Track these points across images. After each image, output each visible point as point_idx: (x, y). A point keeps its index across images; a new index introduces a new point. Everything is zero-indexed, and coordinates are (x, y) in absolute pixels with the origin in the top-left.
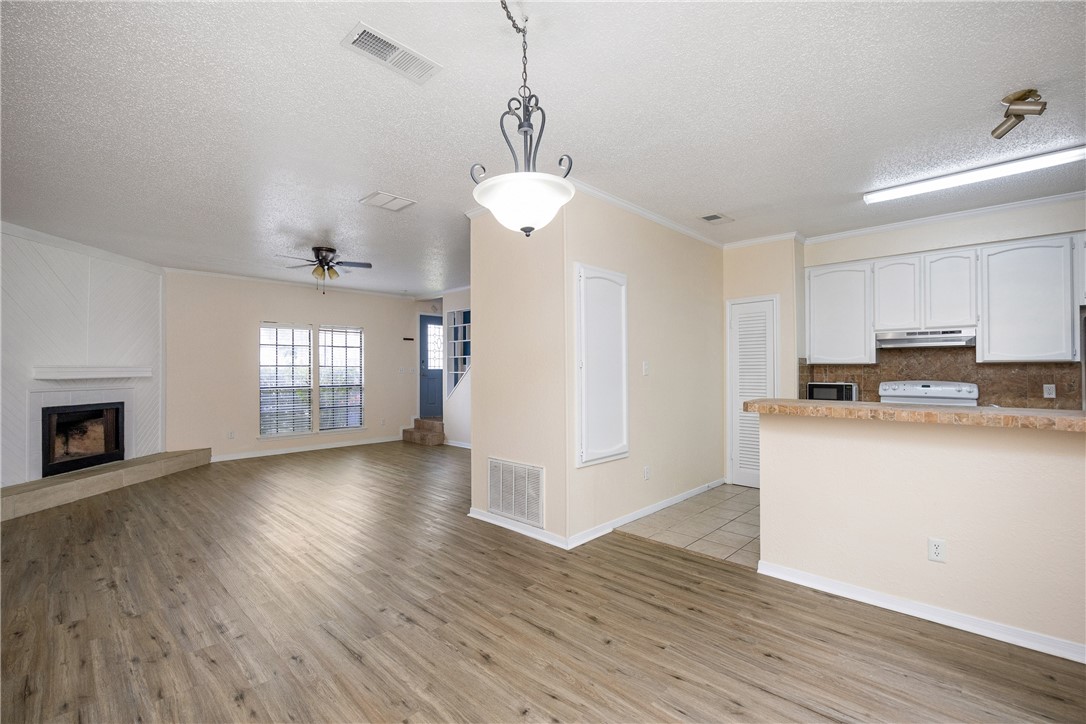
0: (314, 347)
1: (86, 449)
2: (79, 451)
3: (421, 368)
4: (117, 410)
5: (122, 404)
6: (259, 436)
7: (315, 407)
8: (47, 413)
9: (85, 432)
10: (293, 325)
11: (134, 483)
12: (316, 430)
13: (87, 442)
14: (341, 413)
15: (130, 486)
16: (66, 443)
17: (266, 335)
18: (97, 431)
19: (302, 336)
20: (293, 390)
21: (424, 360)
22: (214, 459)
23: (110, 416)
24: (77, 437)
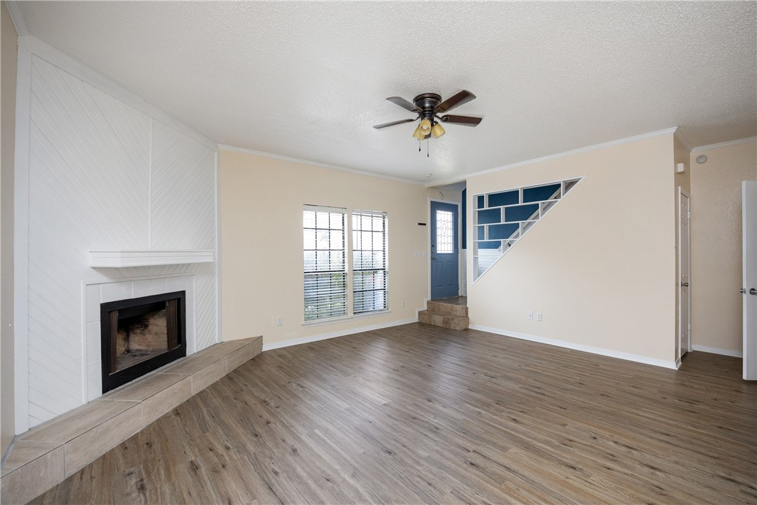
0: (347, 231)
1: (149, 346)
2: (140, 348)
3: (432, 252)
4: (179, 300)
5: (184, 292)
6: (303, 322)
7: (349, 291)
8: (107, 309)
9: (146, 326)
10: (329, 208)
11: (201, 389)
12: (350, 314)
13: (149, 337)
14: (368, 296)
15: (198, 394)
16: (127, 339)
17: (308, 217)
18: (159, 325)
19: (336, 219)
20: (330, 274)
21: (434, 246)
22: (265, 348)
23: (171, 307)
24: (138, 331)
